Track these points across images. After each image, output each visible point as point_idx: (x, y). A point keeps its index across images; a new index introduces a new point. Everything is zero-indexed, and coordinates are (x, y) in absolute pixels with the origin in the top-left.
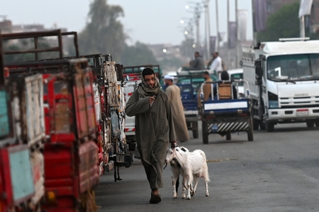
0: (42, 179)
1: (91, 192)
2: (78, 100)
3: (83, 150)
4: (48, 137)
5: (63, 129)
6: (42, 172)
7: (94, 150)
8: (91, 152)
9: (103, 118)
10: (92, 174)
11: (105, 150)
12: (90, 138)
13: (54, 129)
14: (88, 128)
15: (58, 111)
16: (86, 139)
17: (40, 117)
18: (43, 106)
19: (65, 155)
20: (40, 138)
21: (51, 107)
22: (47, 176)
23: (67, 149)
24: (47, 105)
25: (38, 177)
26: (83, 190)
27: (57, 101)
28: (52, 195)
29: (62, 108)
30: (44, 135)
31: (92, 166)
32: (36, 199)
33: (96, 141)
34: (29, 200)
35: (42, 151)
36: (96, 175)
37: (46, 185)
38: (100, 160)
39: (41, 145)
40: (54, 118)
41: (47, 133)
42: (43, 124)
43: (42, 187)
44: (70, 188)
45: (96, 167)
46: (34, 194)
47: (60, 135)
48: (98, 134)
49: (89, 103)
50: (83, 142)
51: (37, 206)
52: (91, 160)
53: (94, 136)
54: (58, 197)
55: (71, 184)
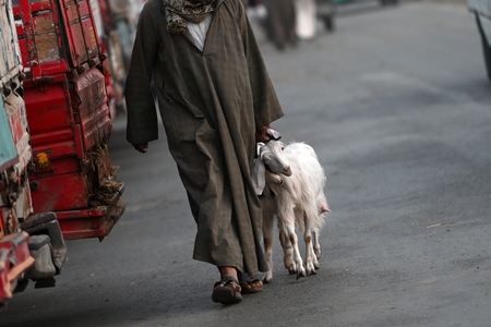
0: (26, 135)
1: (103, 147)
2: (66, 9)
3: (82, 84)
4: (27, 70)
5: (49, 55)
6: (24, 126)
7: (100, 81)
8: (95, 86)
9: (106, 31)
10: (101, 118)
11: (115, 79)
12: (91, 64)
13: (36, 57)
14: (87, 49)
15: (38, 29)
16: (85, 66)
17: (12, 41)
18: (13, 22)
19: (58, 95)
20: (15, 72)
21: (27, 24)
22: (31, 131)
23: (60, 84)
24: (20, 22)
25: (21, 134)
26: (89, 144)
27: (35, 13)
28: (43, 157)
29: (43, 25)
30: (21, 67)
31: (100, 107)
32: (20, 166)
33: (101, 69)
34: (11, 169)
35: (20, 92)
36: (107, 119)
37: (32, 143)
38: (110, 97)
39: (19, 84)
40: (34, 40)
41: (25, 65)
42: (18, 53)
43: (29, 147)
44: (70, 144)
45: (105, 107)
46: (17, 160)
47: (46, 65)
48: (102, 58)
49: (83, 10)
50: (81, 71)
51: (23, 176)
52: (97, 97)
53: (96, 60)
54: (52, 160)
55: (72, 139)
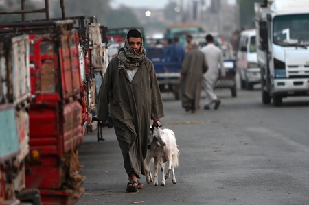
0: (27, 138)
1: (75, 152)
2: (63, 61)
3: (67, 110)
4: (33, 96)
5: (48, 89)
6: (27, 131)
7: (79, 110)
8: (75, 112)
9: (87, 78)
10: (76, 134)
11: (89, 110)
12: (75, 98)
13: (40, 89)
14: (73, 88)
15: (44, 72)
16: (71, 99)
17: (26, 77)
18: (29, 65)
19: (50, 115)
20: (25, 97)
21: (37, 67)
22: (31, 135)
23: (52, 108)
24: (33, 66)
25: (23, 136)
26: (67, 149)
27: (43, 61)
28: (36, 154)
29: (47, 69)
30: (29, 94)
31: (76, 126)
32: (21, 157)
33: (80, 102)
34: (14, 158)
35: (27, 110)
36: (80, 135)
37: (31, 144)
38: (84, 120)
39: (27, 105)
40: (40, 78)
41: (32, 92)
42: (29, 84)
43: (27, 146)
44: (54, 147)
45: (80, 127)
46: (19, 152)
47: (45, 95)
48: (82, 95)
49: (74, 64)
50: (67, 102)
51: (21, 165)
52: (75, 120)
53: (78, 96)
54: (42, 156)
55: (55, 143)
